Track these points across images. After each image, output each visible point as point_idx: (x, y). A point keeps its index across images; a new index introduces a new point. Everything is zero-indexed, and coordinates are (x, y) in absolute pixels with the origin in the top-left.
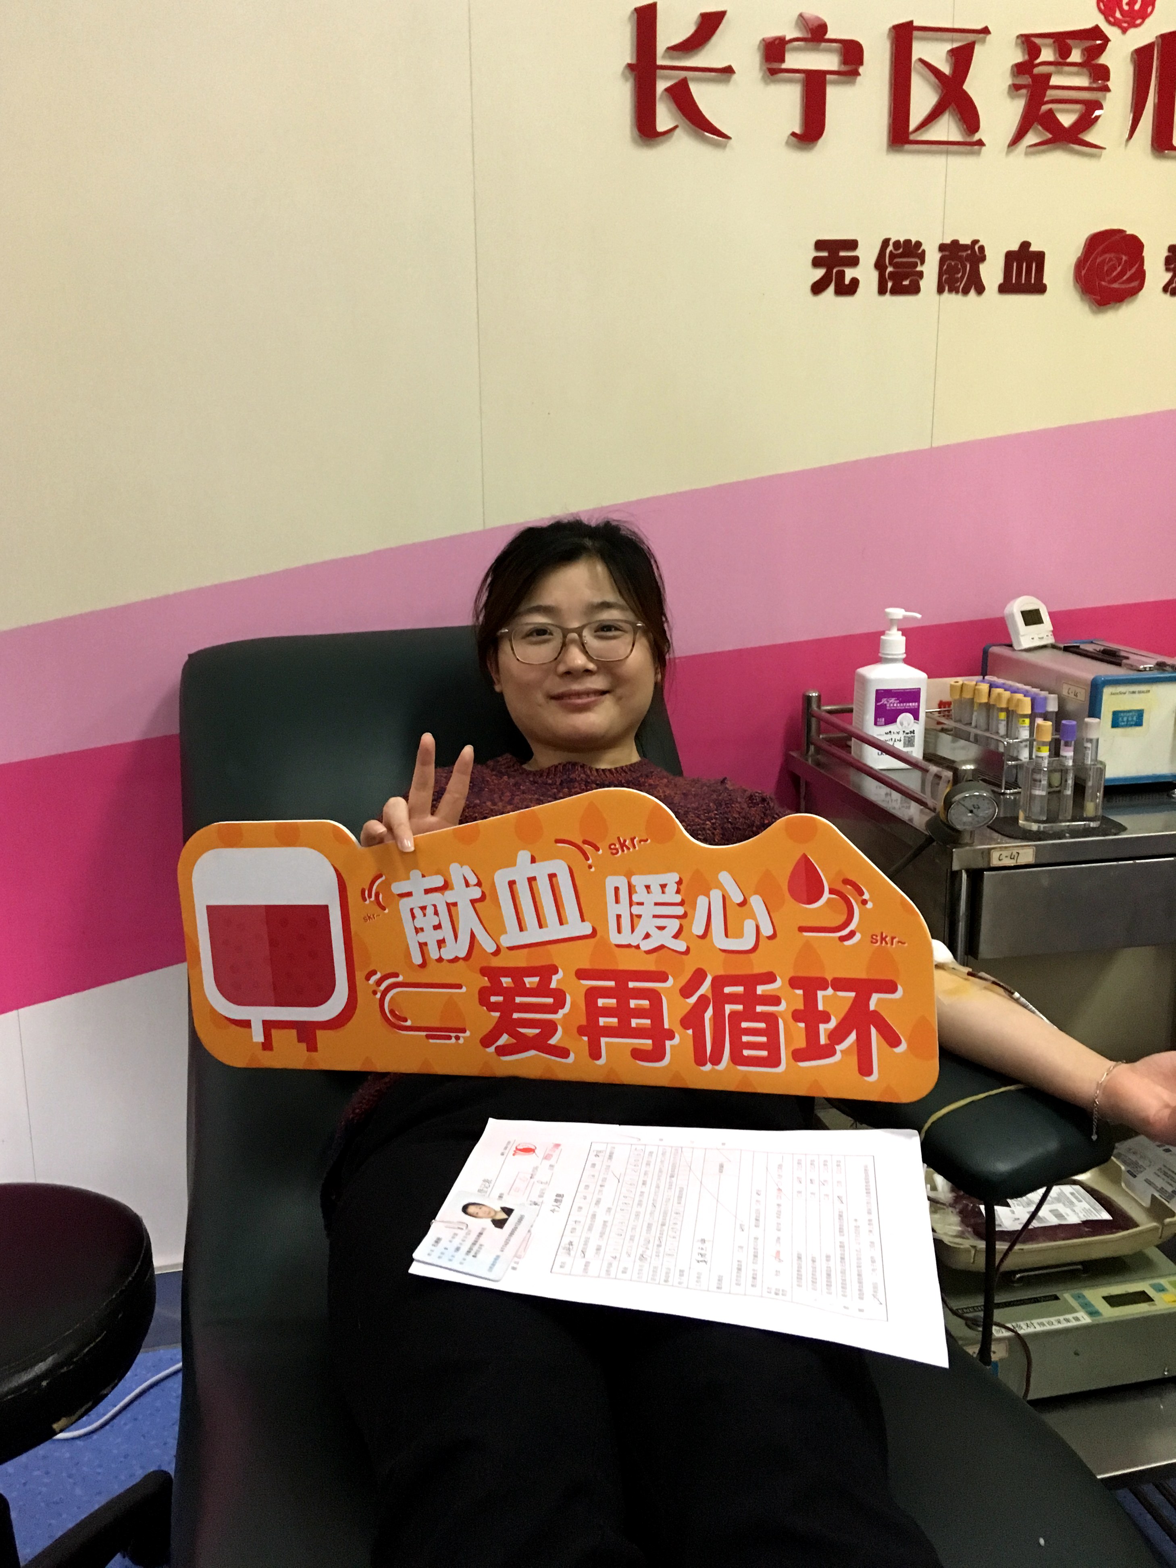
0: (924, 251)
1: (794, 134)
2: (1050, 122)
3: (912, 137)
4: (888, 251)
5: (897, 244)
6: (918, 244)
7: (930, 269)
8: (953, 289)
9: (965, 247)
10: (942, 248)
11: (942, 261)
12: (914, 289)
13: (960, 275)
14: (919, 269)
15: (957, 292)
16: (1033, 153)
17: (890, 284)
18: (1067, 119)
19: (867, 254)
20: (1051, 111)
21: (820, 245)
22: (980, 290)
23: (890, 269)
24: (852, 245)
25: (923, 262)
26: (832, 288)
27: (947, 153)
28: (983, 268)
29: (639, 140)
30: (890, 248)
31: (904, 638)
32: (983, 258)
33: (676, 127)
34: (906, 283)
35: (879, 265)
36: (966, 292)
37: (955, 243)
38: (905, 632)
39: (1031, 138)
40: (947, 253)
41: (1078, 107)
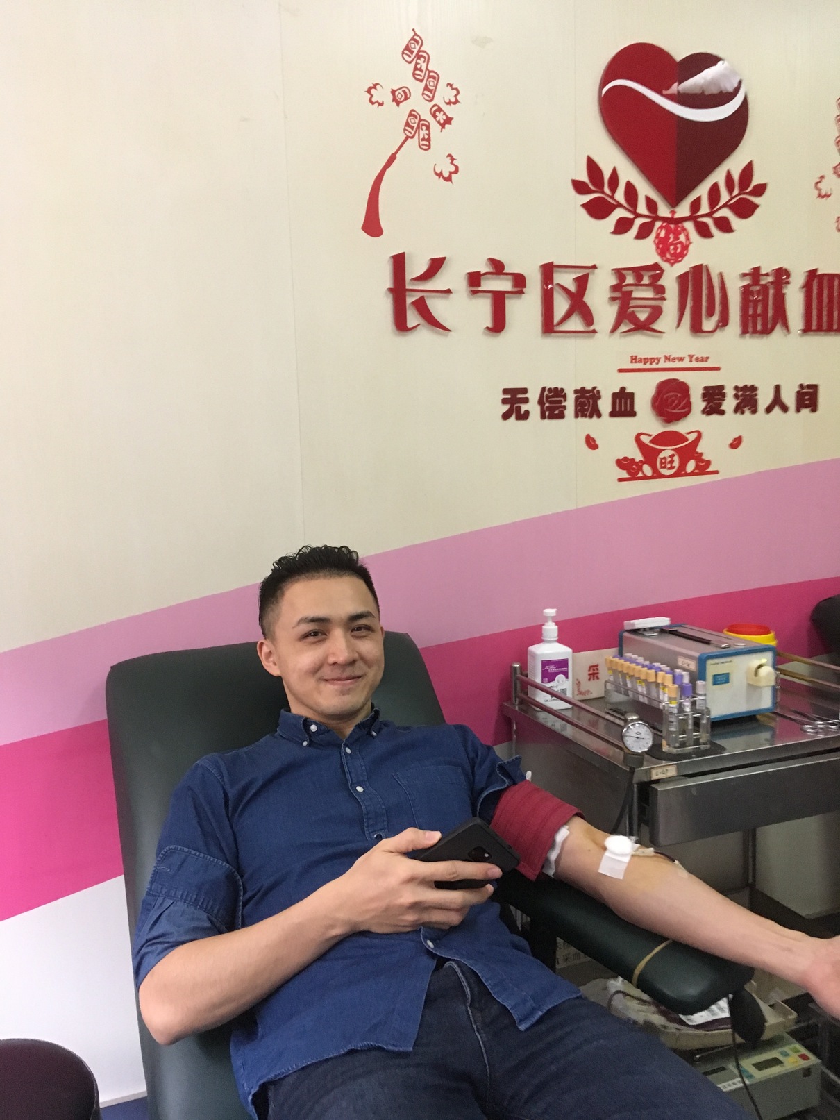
0: (565, 394)
1: (487, 328)
2: (633, 319)
3: (556, 329)
4: (545, 394)
5: (550, 390)
6: (562, 390)
7: (570, 404)
8: (584, 415)
9: (589, 391)
10: (576, 391)
11: (577, 399)
12: (561, 416)
13: (586, 407)
14: (563, 404)
15: (586, 417)
16: (624, 337)
17: (547, 413)
18: (643, 316)
19: (534, 396)
20: (633, 312)
21: (505, 391)
22: (599, 415)
23: (547, 405)
24: (525, 391)
25: (565, 400)
26: (513, 417)
27: (576, 337)
28: (600, 403)
29: (397, 332)
30: (546, 392)
31: (556, 627)
32: (599, 397)
33: (419, 325)
34: (557, 412)
35: (541, 402)
36: (591, 416)
37: (583, 388)
38: (557, 623)
39: (623, 328)
40: (579, 395)
41: (649, 309)
